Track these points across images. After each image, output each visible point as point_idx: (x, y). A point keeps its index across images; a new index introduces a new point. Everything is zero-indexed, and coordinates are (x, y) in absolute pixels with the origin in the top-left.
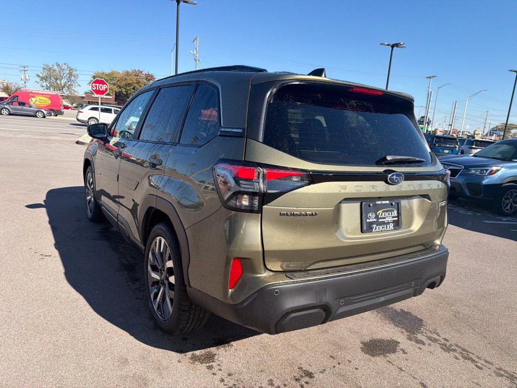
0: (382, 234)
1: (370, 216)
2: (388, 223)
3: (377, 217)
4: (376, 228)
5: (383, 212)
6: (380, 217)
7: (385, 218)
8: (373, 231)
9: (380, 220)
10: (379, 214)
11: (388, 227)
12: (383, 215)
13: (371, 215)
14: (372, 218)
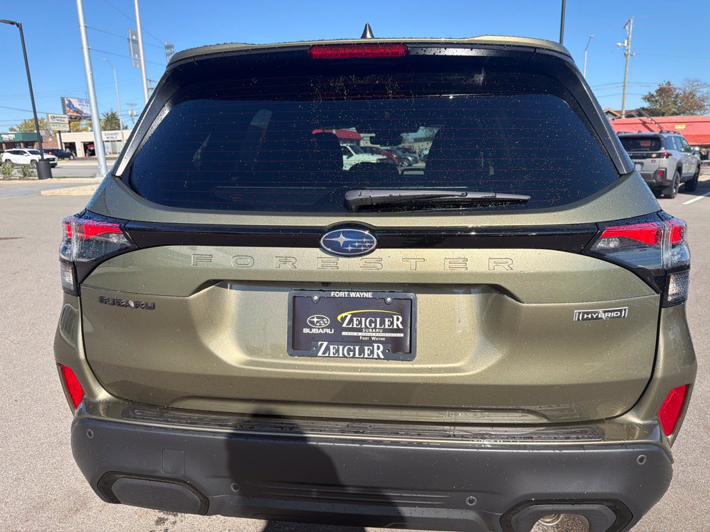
0: (346, 365)
1: (312, 323)
2: (370, 342)
3: (336, 325)
4: (327, 349)
5: (354, 315)
6: (344, 325)
7: (360, 330)
8: (320, 354)
9: (344, 333)
10: (343, 319)
11: (367, 352)
12: (355, 322)
13: (315, 320)
14: (318, 325)
